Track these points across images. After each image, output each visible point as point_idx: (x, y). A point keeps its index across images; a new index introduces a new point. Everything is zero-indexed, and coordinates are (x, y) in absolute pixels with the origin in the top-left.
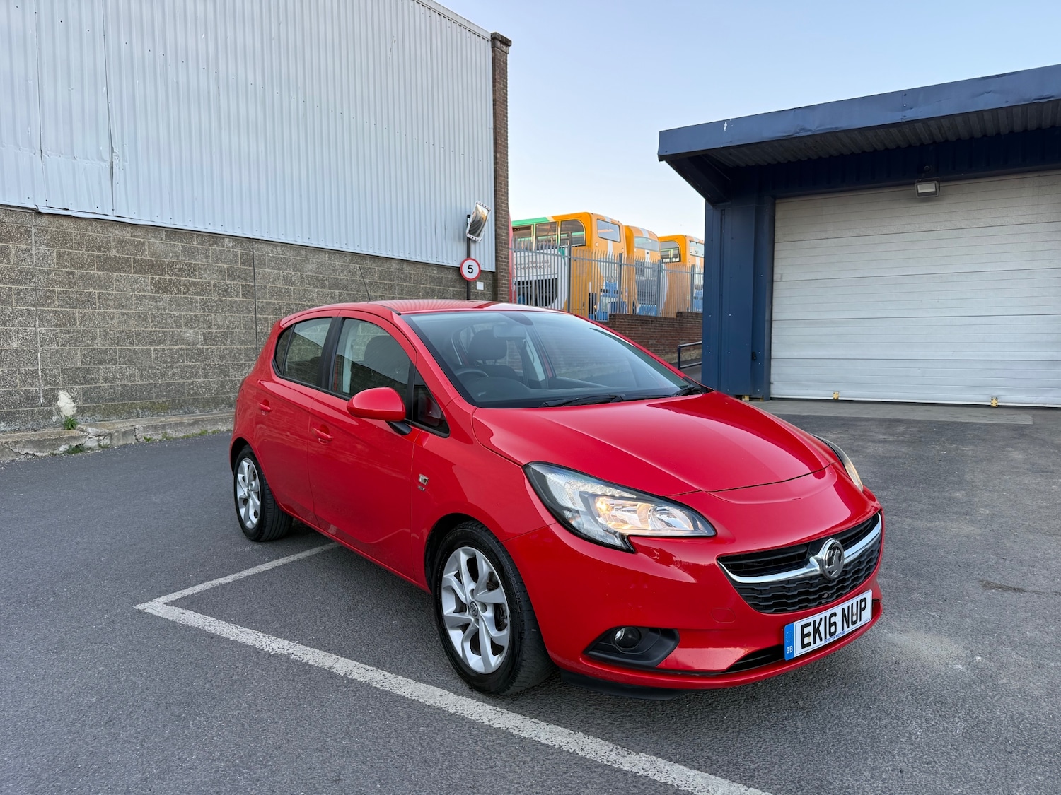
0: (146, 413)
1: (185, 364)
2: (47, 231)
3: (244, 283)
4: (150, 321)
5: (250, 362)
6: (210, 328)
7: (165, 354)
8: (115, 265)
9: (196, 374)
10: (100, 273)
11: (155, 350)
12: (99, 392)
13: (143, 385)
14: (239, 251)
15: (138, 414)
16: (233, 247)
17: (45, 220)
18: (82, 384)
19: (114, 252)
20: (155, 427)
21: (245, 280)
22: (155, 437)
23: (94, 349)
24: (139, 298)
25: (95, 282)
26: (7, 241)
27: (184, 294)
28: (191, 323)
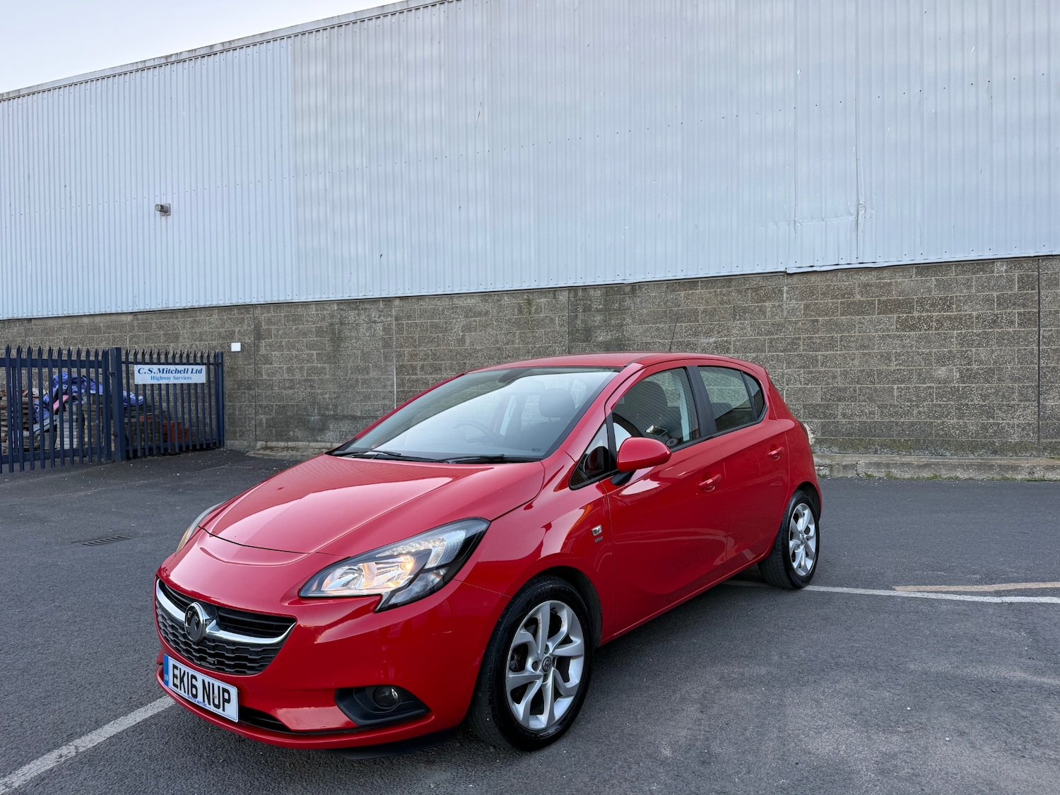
0: (885, 451)
1: (934, 403)
2: (797, 287)
3: (1022, 310)
4: (894, 359)
5: (1027, 403)
6: (969, 364)
7: (909, 393)
8: (860, 309)
9: (948, 414)
10: (844, 317)
11: (898, 388)
12: (837, 427)
13: (883, 423)
14: (1016, 274)
15: (876, 450)
16: (1006, 271)
17: (795, 278)
18: (821, 418)
19: (858, 297)
20: (878, 465)
21: (1024, 306)
22: (876, 474)
23: (834, 387)
24: (882, 338)
25: (838, 326)
26: (764, 301)
27: (936, 329)
28: (942, 360)
